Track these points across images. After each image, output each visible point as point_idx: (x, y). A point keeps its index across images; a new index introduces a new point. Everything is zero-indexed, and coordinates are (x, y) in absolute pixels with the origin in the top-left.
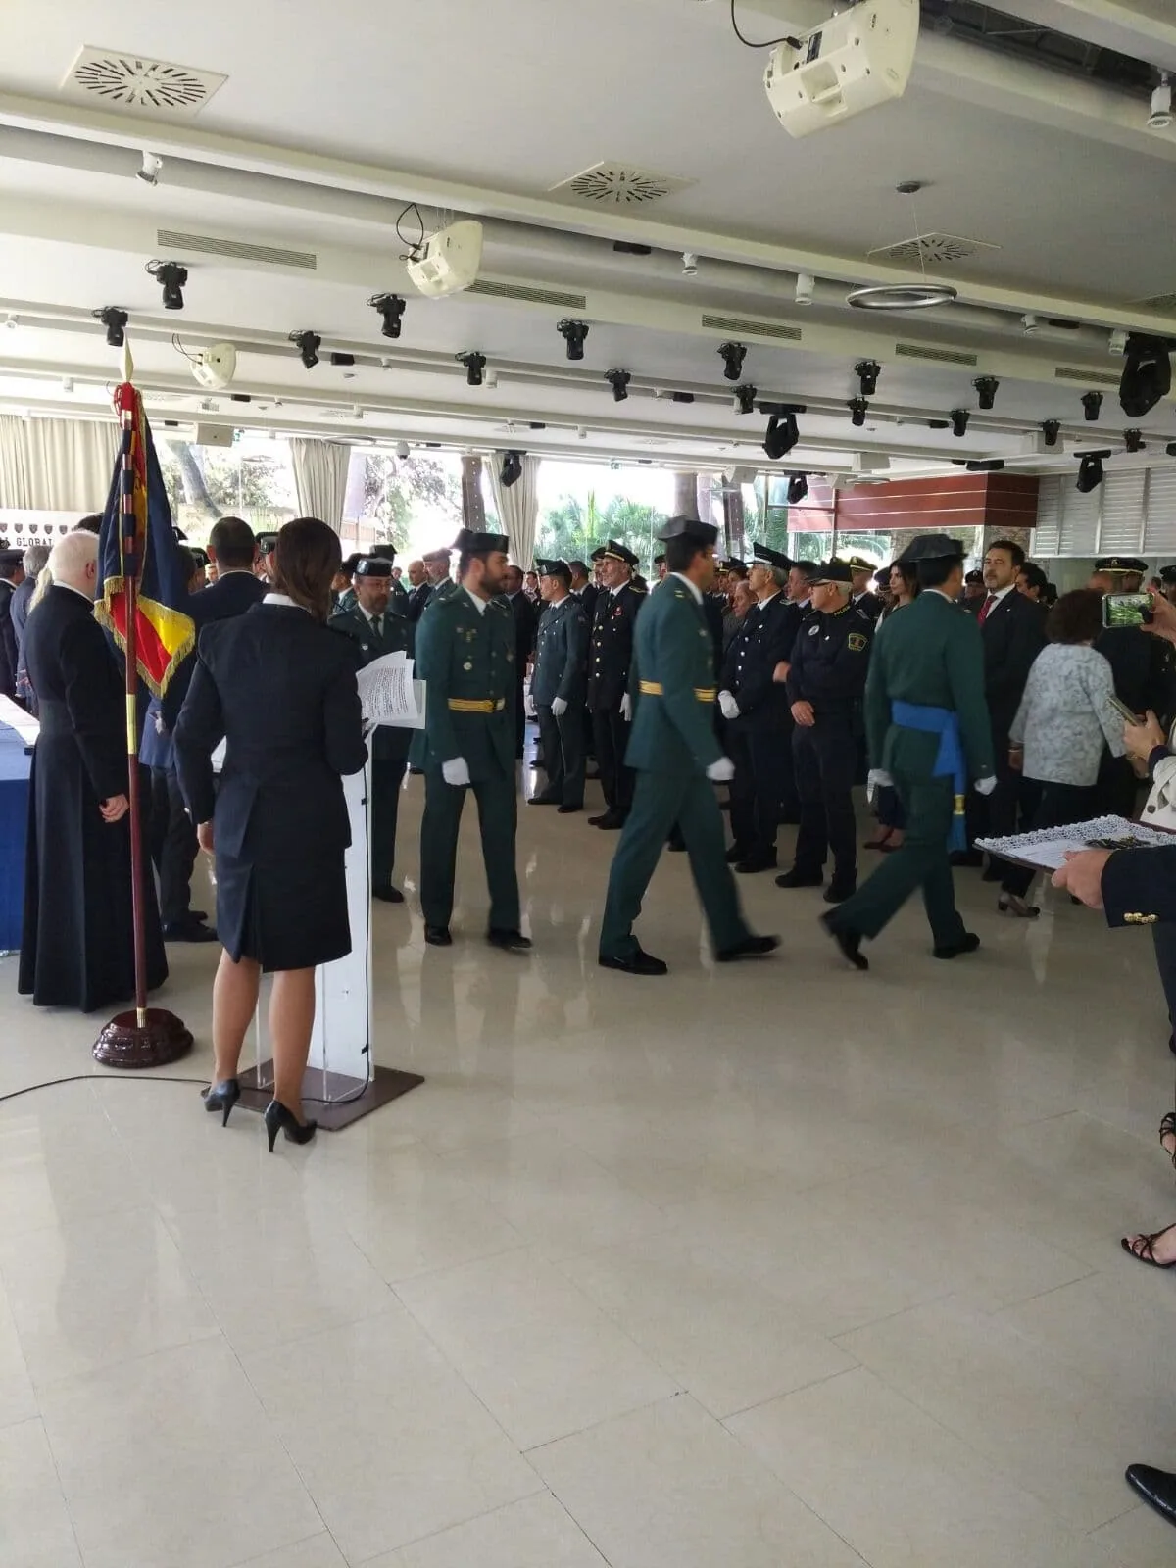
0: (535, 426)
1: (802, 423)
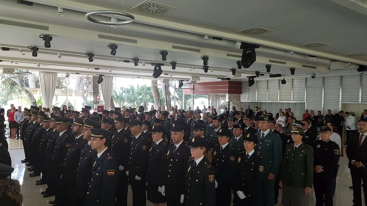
0: (96, 69)
1: (163, 68)
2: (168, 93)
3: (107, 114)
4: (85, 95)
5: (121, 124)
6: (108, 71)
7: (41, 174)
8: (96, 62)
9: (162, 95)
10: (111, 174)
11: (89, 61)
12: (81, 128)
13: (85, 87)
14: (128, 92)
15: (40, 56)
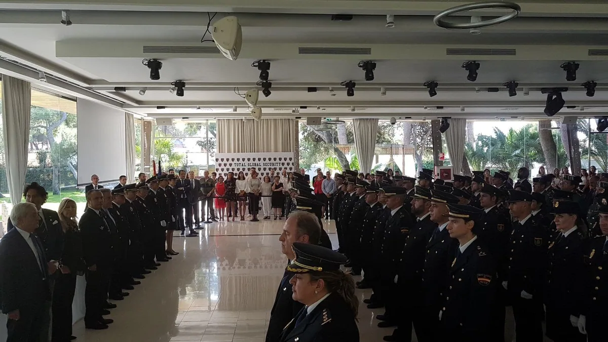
0: (438, 108)
1: (565, 96)
2: (573, 142)
3: (462, 182)
4: (418, 152)
5: (491, 199)
6: (458, 110)
7: (362, 272)
8: (440, 96)
9: (560, 148)
10: (483, 281)
11: (429, 95)
12: (426, 204)
13: (417, 139)
14: (493, 145)
15: (358, 95)
